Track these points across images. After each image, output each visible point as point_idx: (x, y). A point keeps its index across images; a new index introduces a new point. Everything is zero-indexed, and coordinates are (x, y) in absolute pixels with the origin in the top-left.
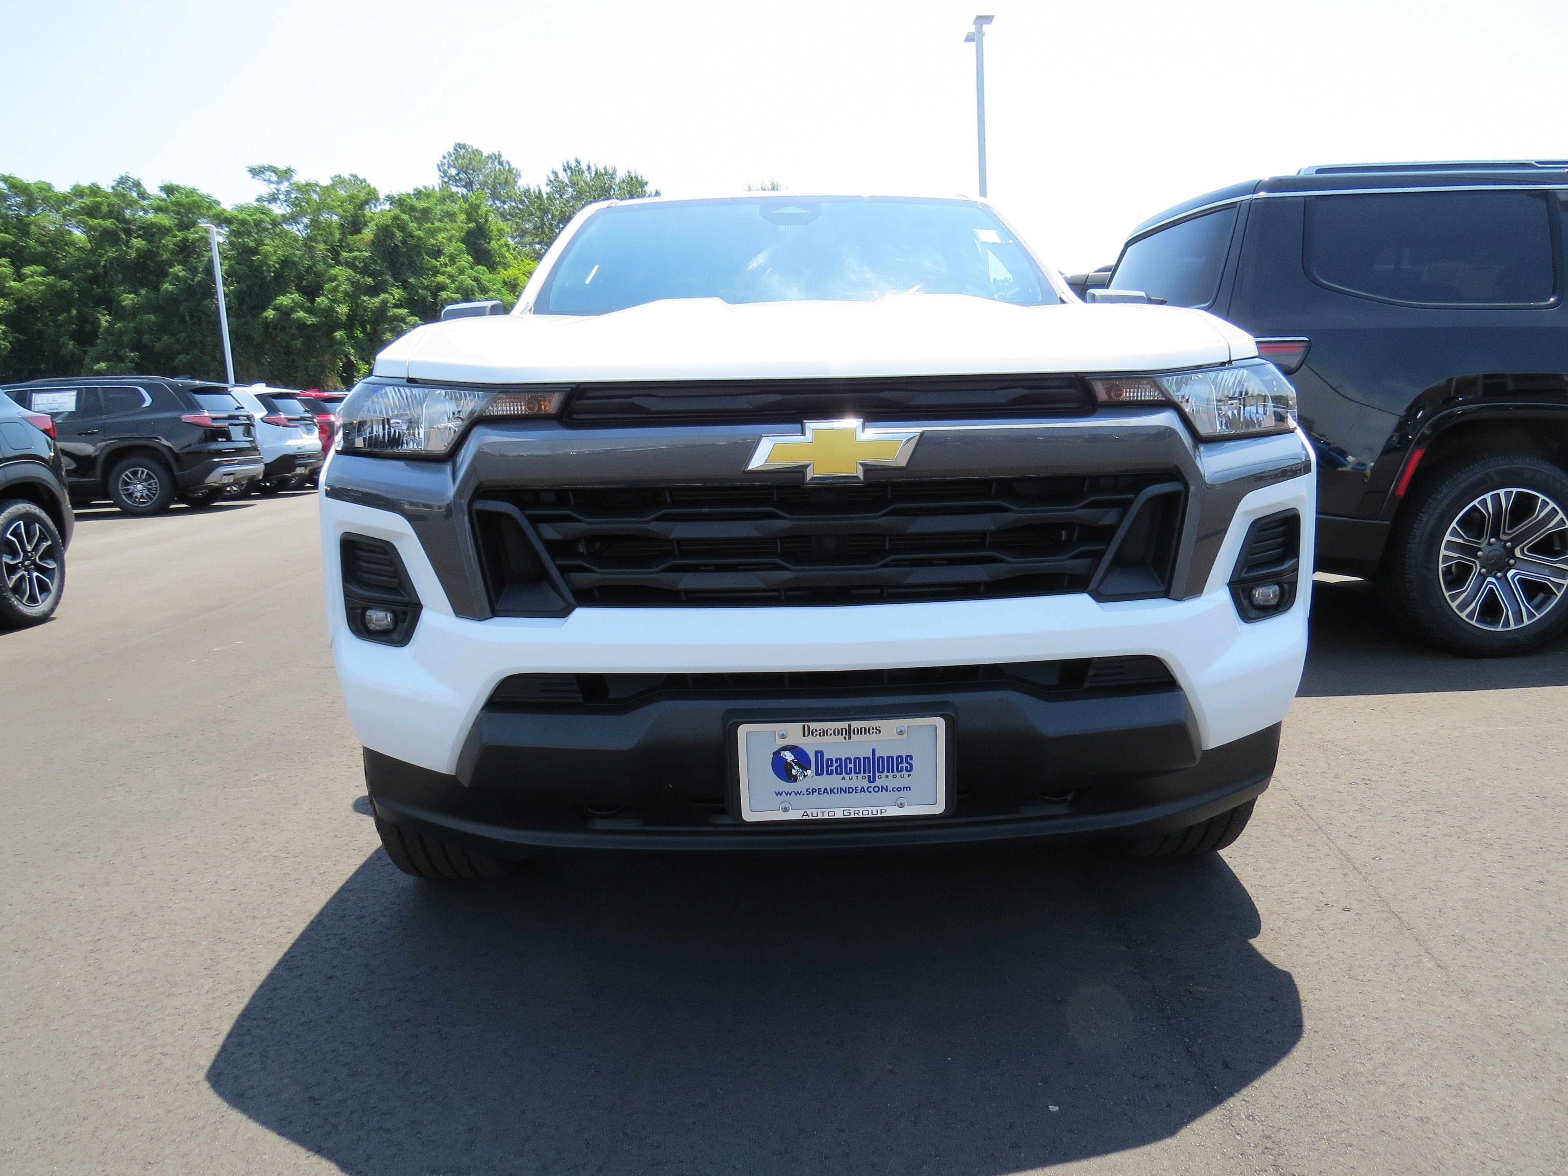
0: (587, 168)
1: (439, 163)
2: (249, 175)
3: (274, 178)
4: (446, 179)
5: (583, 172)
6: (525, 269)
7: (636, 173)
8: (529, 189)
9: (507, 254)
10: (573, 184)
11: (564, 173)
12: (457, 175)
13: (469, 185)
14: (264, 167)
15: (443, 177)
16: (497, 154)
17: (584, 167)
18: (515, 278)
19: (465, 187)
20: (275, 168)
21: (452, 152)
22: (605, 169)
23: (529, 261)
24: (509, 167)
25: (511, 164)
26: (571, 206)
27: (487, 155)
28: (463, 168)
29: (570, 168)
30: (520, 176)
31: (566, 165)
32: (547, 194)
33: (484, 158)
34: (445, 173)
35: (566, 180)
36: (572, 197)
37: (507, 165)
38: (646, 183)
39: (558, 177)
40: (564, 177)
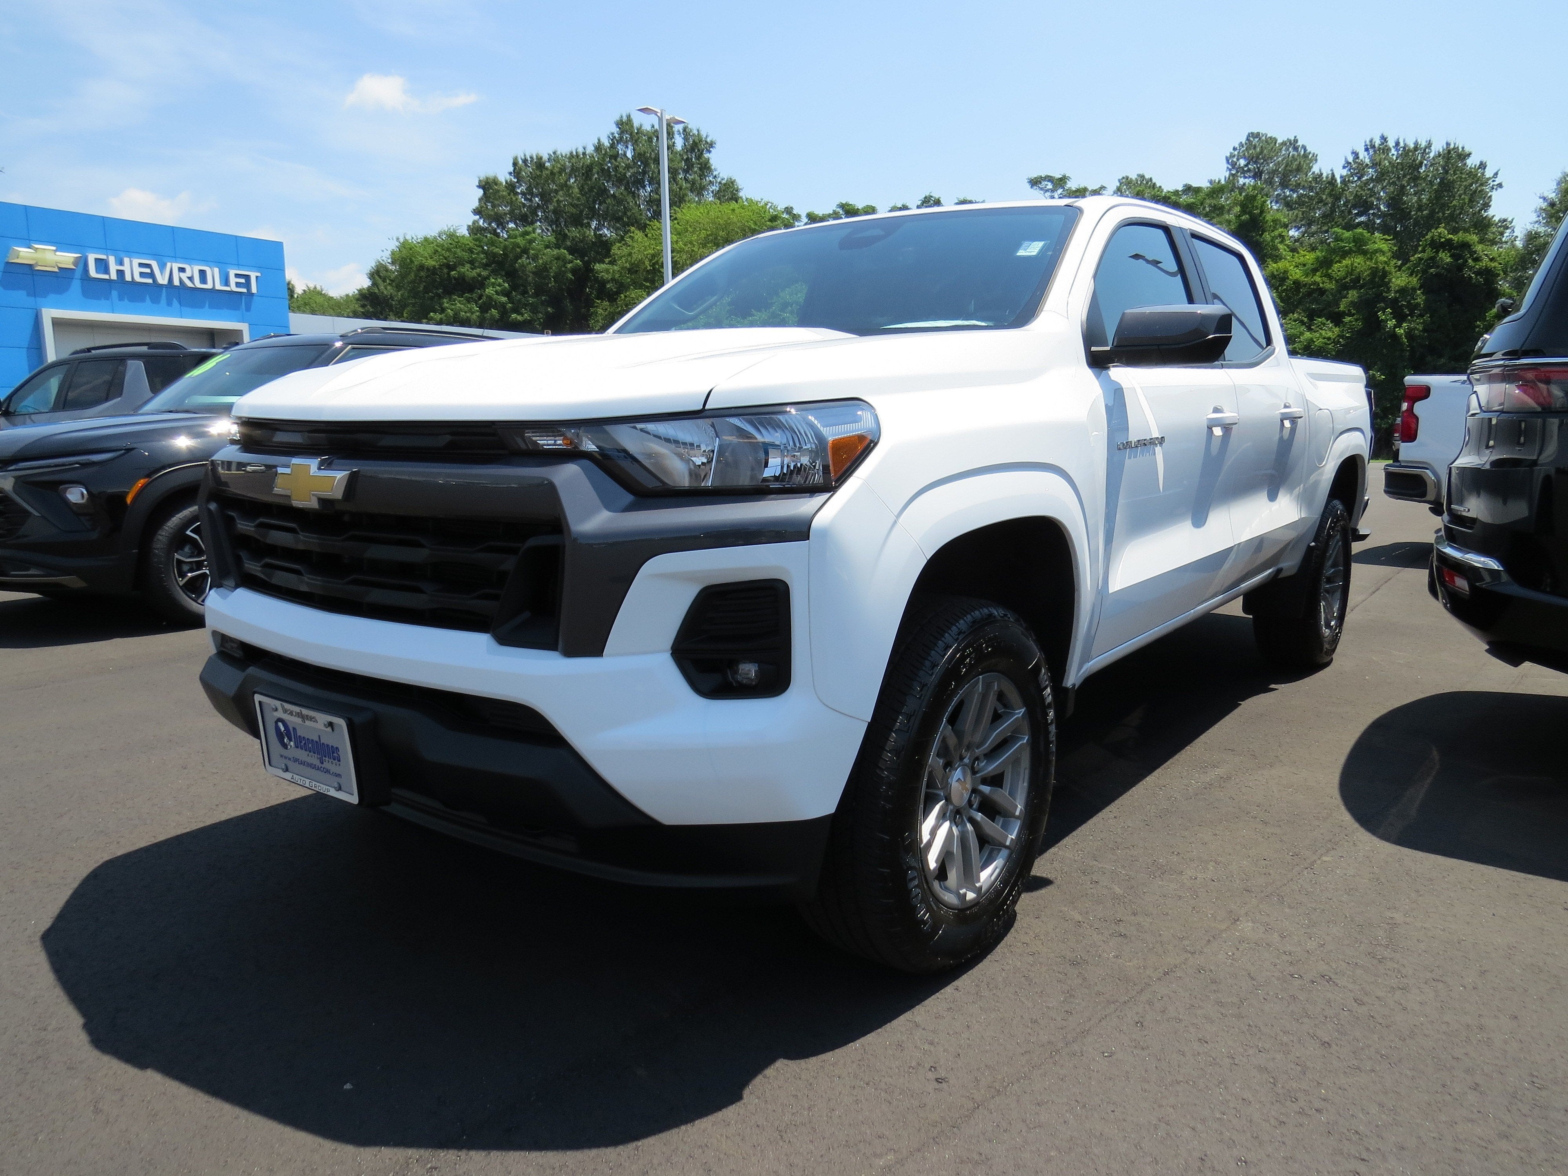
0: (1394, 145)
1: (1228, 155)
2: (1028, 186)
3: (1050, 186)
4: (1234, 172)
5: (1389, 149)
6: (1300, 261)
7: (1455, 144)
8: (1322, 174)
9: (1281, 246)
10: (1374, 165)
11: (1366, 153)
12: (1246, 165)
13: (1257, 175)
14: (1041, 177)
15: (1230, 170)
16: (1293, 138)
17: (1391, 143)
18: (1285, 271)
19: (1254, 177)
20: (1051, 177)
21: (1244, 142)
22: (1416, 143)
23: (1305, 253)
24: (1305, 152)
25: (1307, 148)
26: (1369, 189)
27: (1281, 141)
28: (1253, 158)
29: (1373, 147)
30: (1316, 160)
31: (1368, 143)
32: (1341, 177)
33: (1277, 145)
34: (1234, 165)
35: (1367, 161)
36: (1371, 178)
37: (1303, 150)
38: (1469, 155)
39: (1358, 158)
40: (1365, 157)
